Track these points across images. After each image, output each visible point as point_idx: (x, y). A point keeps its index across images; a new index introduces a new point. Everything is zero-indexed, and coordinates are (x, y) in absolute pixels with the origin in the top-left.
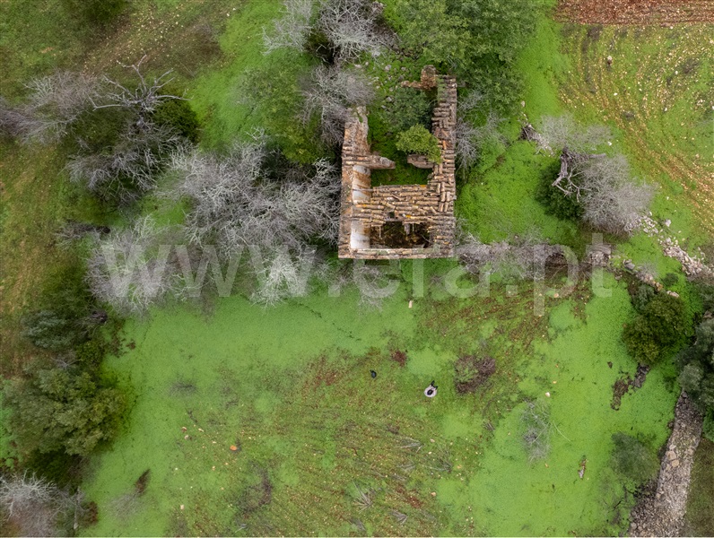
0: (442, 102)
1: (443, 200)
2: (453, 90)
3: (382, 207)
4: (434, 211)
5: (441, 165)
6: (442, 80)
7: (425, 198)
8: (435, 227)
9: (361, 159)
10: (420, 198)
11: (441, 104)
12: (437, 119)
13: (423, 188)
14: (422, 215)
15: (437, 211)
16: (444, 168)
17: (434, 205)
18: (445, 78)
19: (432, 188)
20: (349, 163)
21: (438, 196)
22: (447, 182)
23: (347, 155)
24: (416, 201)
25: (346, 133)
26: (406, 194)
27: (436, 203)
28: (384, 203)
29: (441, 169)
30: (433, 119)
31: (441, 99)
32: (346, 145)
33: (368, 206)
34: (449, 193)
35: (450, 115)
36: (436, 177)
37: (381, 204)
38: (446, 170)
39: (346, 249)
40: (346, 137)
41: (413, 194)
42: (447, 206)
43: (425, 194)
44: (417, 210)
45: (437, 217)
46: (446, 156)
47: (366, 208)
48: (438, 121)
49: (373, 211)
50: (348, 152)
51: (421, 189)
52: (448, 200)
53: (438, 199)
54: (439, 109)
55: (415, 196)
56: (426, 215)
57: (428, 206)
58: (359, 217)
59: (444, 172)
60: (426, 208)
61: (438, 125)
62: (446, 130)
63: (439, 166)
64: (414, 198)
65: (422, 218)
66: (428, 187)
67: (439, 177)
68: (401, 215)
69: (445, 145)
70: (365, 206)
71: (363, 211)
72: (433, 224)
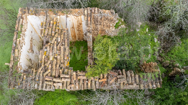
0: (139, 77)
1: (55, 80)
2: (151, 86)
3: (53, 34)
4: (47, 73)
5: (85, 78)
6: (157, 76)
7: (58, 65)
8: (34, 74)
9: (89, 19)
10: (58, 62)
11: (137, 76)
12: (124, 73)
13: (67, 64)
14: (45, 64)
15: (47, 75)
16: (83, 80)
17: (51, 73)
18: (159, 79)
19: (66, 70)
20: (86, 12)
21: (59, 76)
22: (71, 84)
23: (91, 10)
24: (56, 58)
25: (107, 11)
26: (62, 50)
27: (54, 74)
28: (57, 35)
29: (82, 78)
30: (124, 70)
31: (141, 76)
32: (98, 10)
33: (55, 25)
34: (61, 85)
35: (129, 84)
36: (75, 73)
37: (55, 34)
38: (81, 82)
39: (25, 13)
40: (104, 10)
41: (62, 56)
42: (50, 83)
43: (62, 65)
44: (49, 59)
45: (41, 75)
46: (93, 82)
47: (53, 24)
48: (123, 74)
49: (50, 29)
50: (93, 11)
51: (66, 62)
52: (55, 84)
53: (57, 75)
54: (133, 75)
55: (61, 57)
56: (45, 67)
57: (52, 68)
58: (47, 19)
59: (79, 80)
60: (50, 66)
61: (119, 74)
62: (116, 81)
63: (84, 76)
64: (59, 57)
65: (43, 63)
66: (67, 68)
67: (75, 76)
68: (46, 48)
69: (103, 80)
70: (55, 23)
71: (51, 22)
72: (36, 72)
